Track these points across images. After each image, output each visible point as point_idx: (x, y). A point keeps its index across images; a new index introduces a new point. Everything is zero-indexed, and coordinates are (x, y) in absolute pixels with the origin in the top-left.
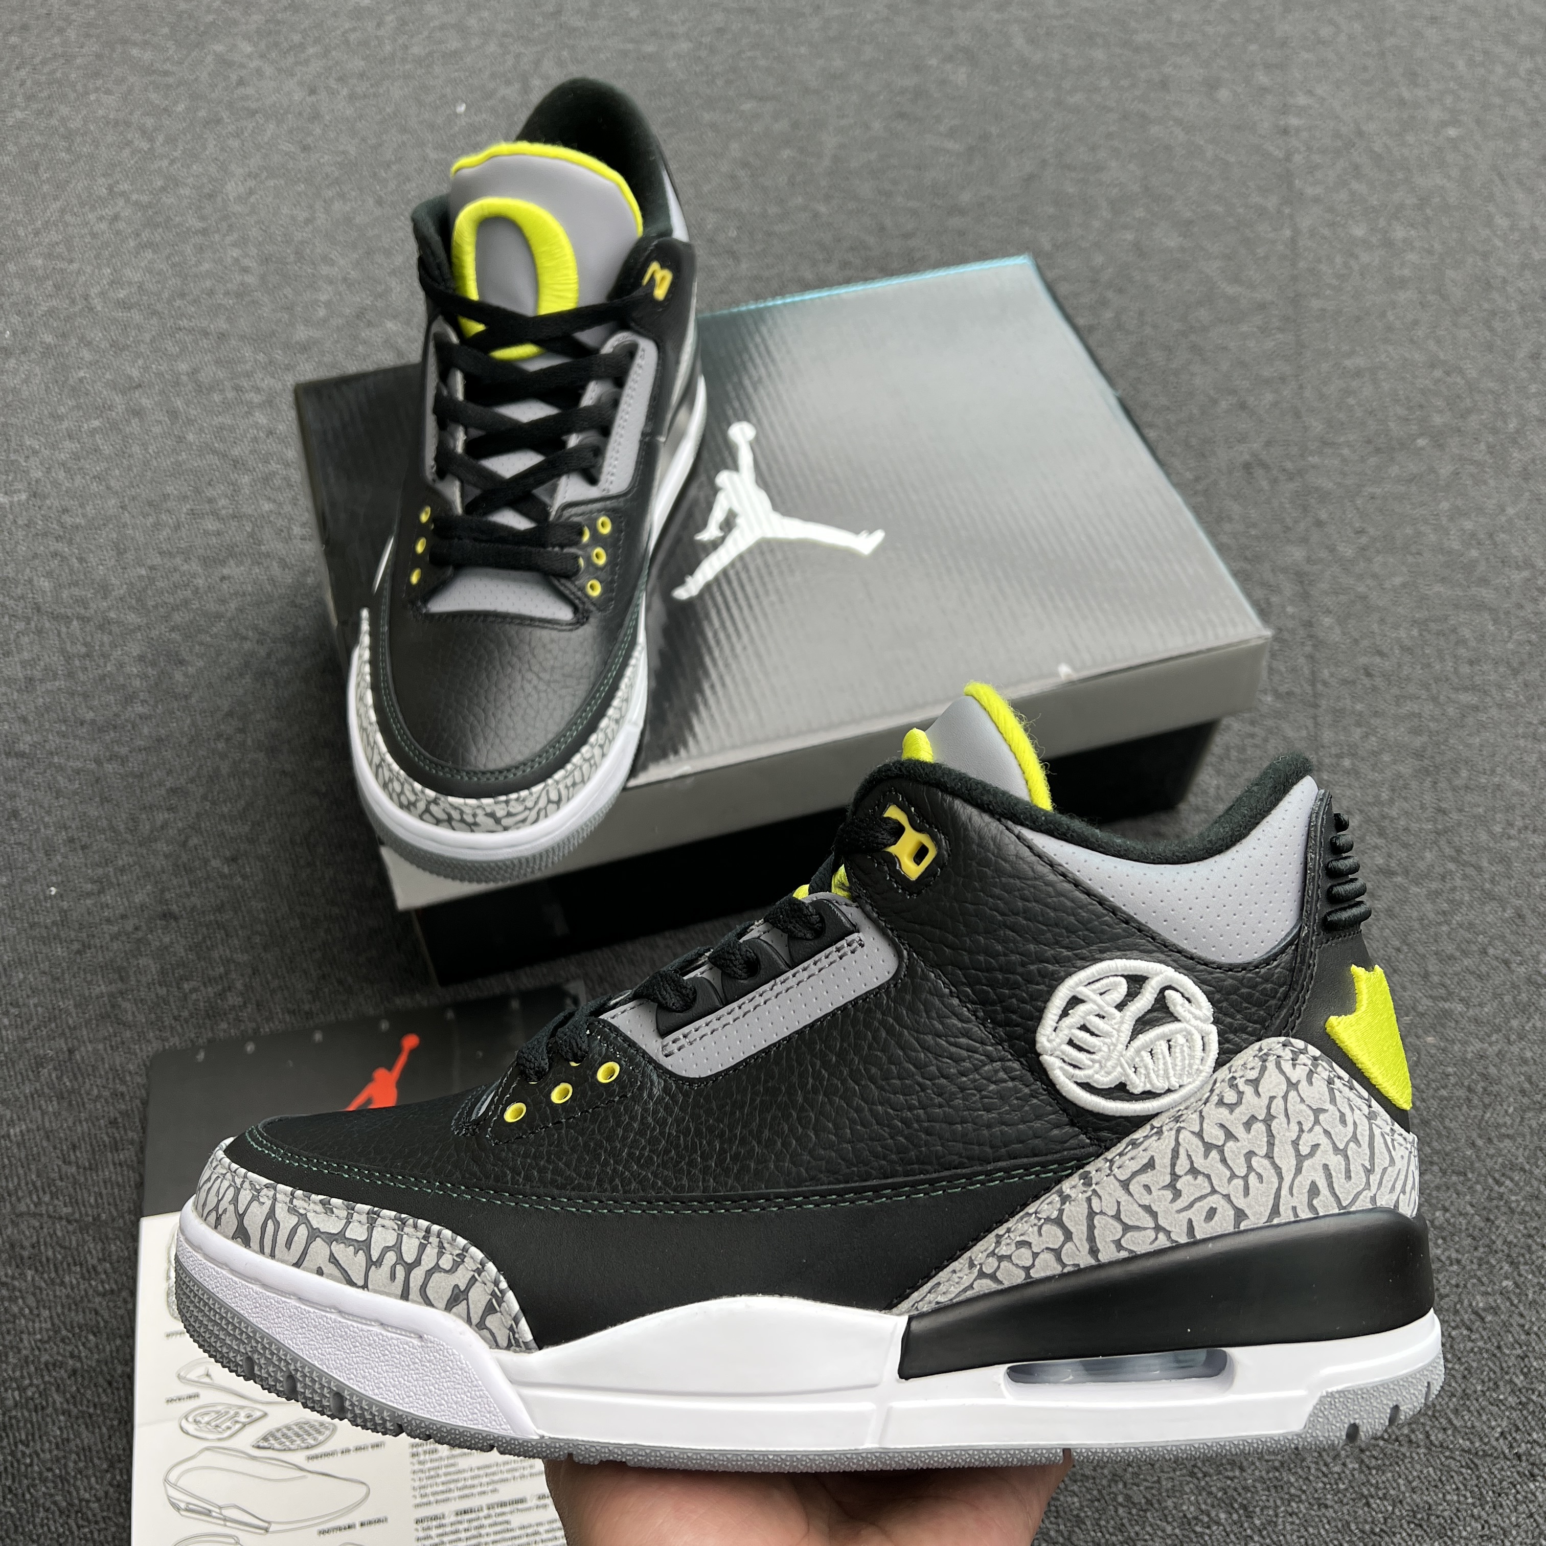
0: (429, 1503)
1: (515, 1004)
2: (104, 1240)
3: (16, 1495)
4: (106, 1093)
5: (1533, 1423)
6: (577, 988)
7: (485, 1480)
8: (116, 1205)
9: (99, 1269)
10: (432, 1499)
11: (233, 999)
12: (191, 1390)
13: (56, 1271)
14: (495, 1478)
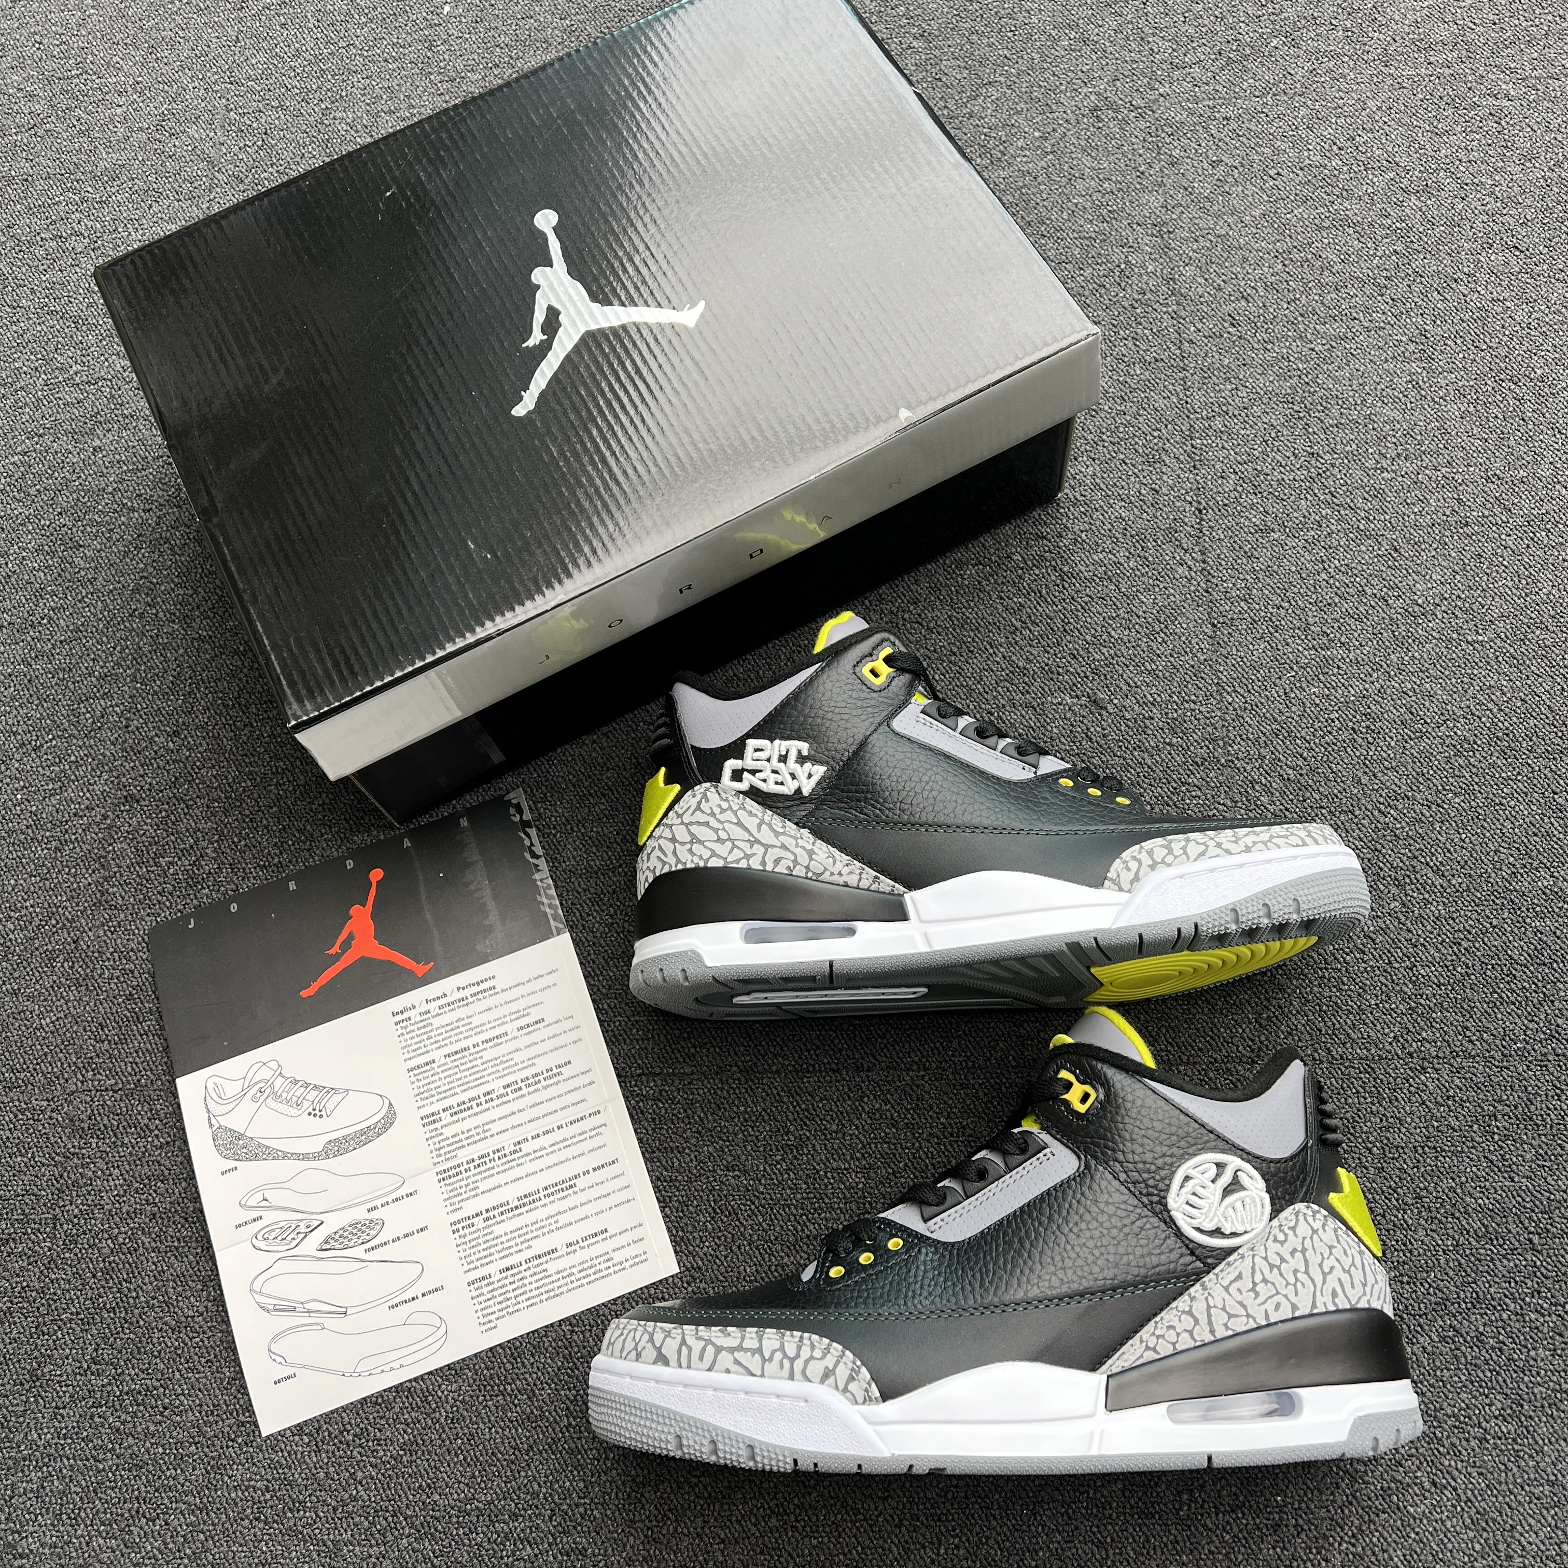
0: (476, 1268)
1: (464, 822)
2: (149, 1101)
3: (131, 1324)
4: (117, 973)
5: (1422, 1023)
6: (518, 796)
7: (518, 1240)
8: (151, 1070)
9: (152, 1127)
10: (478, 1264)
11: (208, 866)
12: (255, 1214)
13: (115, 1135)
14: (528, 1237)
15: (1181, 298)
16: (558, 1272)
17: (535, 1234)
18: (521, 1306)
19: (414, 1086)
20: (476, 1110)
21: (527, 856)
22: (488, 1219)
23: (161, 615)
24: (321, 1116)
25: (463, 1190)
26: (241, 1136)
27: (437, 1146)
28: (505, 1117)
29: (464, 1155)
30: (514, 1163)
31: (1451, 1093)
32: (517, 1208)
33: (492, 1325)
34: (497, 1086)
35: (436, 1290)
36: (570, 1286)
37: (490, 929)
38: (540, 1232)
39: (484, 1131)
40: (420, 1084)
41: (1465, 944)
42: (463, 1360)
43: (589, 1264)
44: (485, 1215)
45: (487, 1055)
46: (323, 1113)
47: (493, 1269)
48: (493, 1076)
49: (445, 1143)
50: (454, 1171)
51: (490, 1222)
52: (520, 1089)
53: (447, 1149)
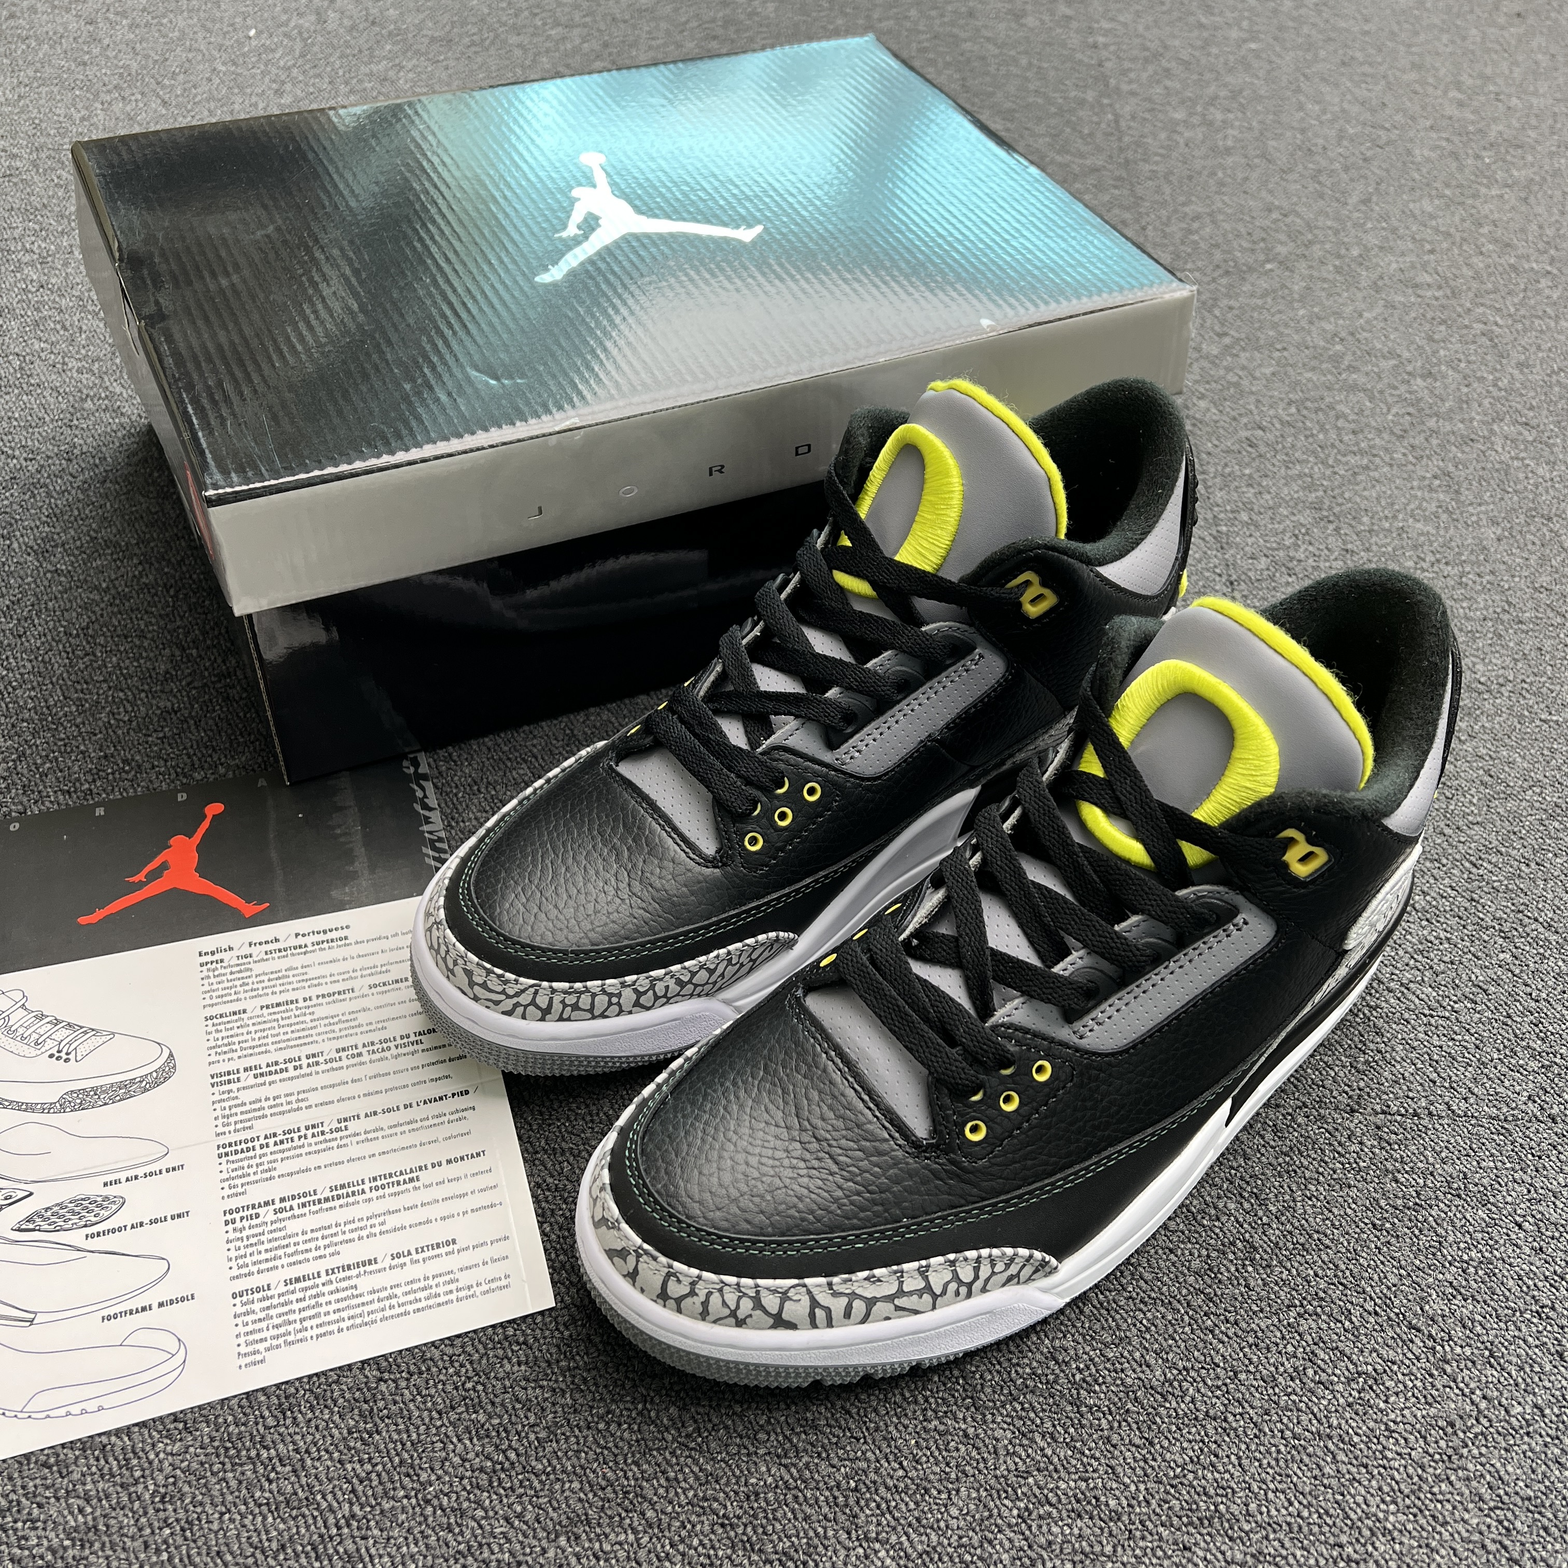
0: (250, 1274)
7: (321, 1243)
10: (254, 1269)
14: (335, 1239)
16: (373, 1292)
17: (348, 1236)
18: (308, 1334)
19: (211, 1037)
20: (292, 1073)
21: (418, 807)
22: (281, 1210)
24: (67, 1060)
25: (251, 1171)
27: (227, 1112)
28: (333, 1086)
29: (261, 1128)
30: (334, 1144)
32: (327, 1200)
33: (258, 1357)
34: (328, 1048)
35: (183, 1299)
36: (388, 1313)
37: (354, 876)
38: (355, 1235)
39: (298, 1101)
40: (219, 1035)
42: (200, 1407)
43: (422, 1284)
44: (278, 1205)
45: (320, 1012)
46: (72, 1056)
47: (276, 1278)
48: (325, 1037)
49: (239, 1110)
50: (244, 1146)
51: (284, 1215)
52: (360, 1055)
53: (240, 1117)
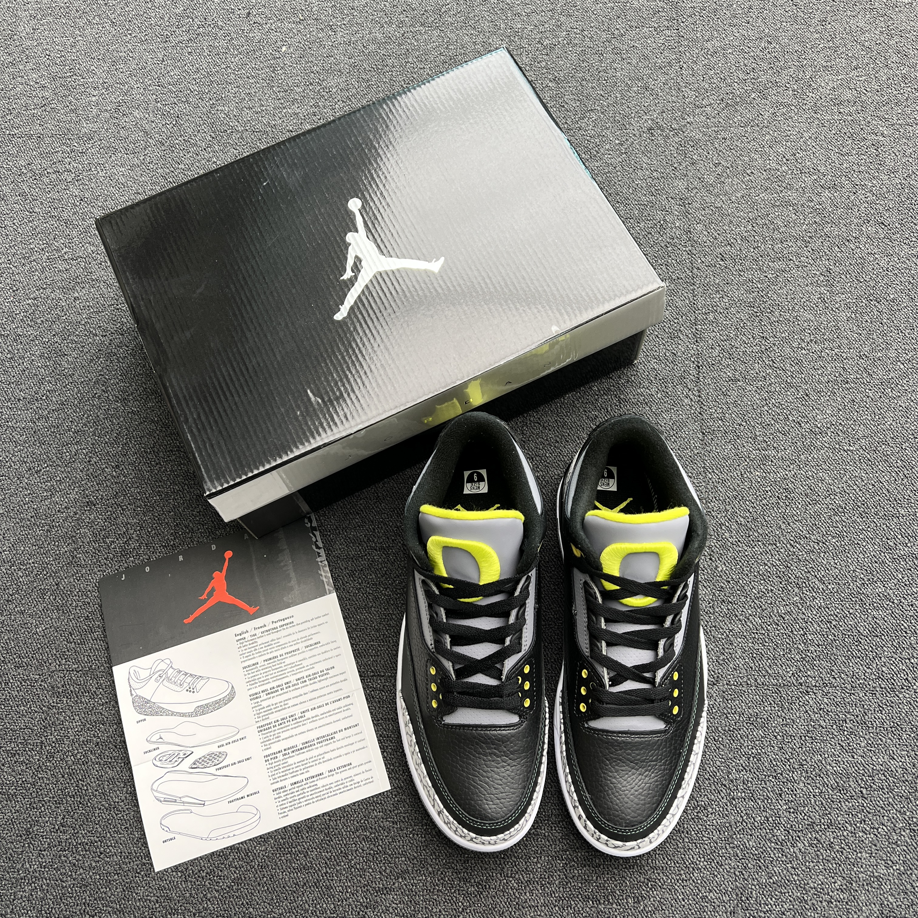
0: (278, 782)
2: (97, 678)
3: (83, 805)
4: (80, 604)
7: (302, 767)
8: (98, 660)
9: (98, 693)
10: (279, 780)
11: (134, 544)
12: (155, 746)
13: (77, 697)
14: (307, 766)
15: (694, 243)
16: (323, 786)
17: (311, 764)
18: (302, 804)
19: (246, 677)
20: (280, 692)
21: (314, 547)
22: (285, 754)
23: (111, 397)
24: (193, 692)
25: (271, 738)
26: (148, 702)
27: (258, 712)
28: (297, 697)
29: (273, 718)
30: (301, 724)
31: (822, 706)
32: (301, 749)
33: (285, 814)
34: (292, 679)
35: (255, 793)
36: (330, 794)
37: (291, 589)
38: (314, 763)
39: (285, 705)
40: (250, 676)
41: (834, 623)
42: (269, 833)
43: (341, 782)
44: (284, 752)
45: (288, 661)
46: (195, 690)
47: (287, 783)
48: (290, 673)
49: (262, 710)
50: (267, 727)
51: (286, 756)
52: (305, 681)
53: (263, 714)
